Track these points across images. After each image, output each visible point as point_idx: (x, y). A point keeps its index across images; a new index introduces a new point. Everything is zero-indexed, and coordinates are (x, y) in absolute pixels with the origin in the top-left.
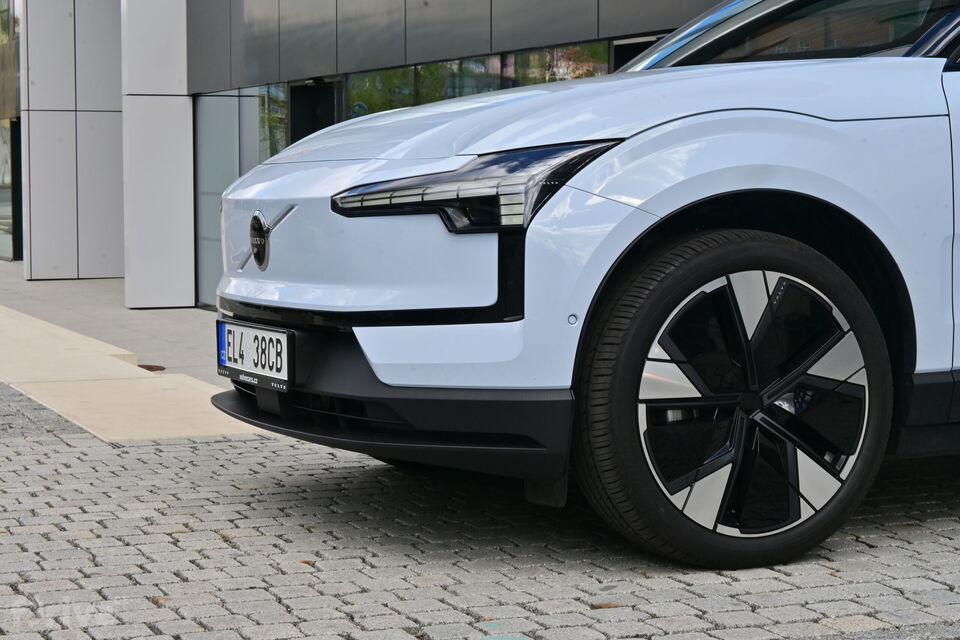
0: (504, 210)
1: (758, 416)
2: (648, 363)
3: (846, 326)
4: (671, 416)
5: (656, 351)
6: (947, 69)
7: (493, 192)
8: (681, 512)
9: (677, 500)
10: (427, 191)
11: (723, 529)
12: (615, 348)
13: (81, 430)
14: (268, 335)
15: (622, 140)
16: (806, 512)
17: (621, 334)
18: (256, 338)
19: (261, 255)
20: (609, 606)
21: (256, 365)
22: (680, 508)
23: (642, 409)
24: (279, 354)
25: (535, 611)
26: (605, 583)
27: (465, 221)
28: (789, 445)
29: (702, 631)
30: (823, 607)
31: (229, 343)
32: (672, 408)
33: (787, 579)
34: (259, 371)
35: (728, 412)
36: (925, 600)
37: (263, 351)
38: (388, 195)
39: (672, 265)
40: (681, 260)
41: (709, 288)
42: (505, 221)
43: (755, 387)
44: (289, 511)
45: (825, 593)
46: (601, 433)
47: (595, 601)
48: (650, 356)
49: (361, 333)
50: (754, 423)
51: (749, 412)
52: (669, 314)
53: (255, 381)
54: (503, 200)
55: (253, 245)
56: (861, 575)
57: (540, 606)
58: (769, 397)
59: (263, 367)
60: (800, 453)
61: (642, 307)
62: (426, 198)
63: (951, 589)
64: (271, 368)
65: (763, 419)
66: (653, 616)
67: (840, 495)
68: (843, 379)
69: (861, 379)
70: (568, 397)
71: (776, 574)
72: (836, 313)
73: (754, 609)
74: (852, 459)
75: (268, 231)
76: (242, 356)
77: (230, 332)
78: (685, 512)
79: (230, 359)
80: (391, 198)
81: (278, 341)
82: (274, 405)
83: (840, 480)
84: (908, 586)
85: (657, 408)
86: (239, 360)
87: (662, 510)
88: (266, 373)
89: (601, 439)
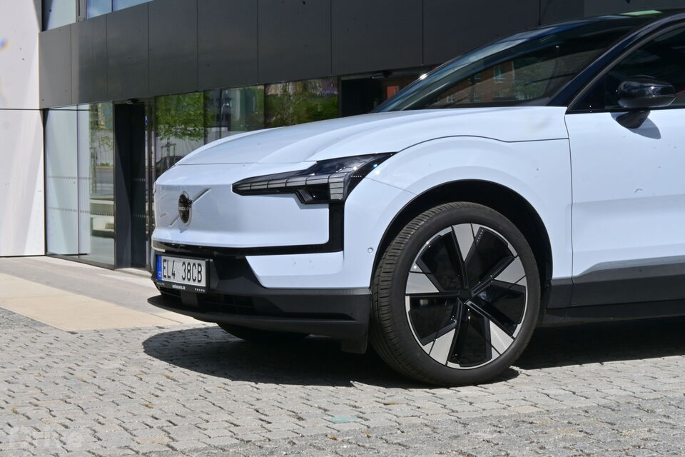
0: (332, 191)
1: (469, 303)
2: (410, 274)
3: (515, 254)
4: (422, 302)
5: (415, 267)
6: (568, 113)
7: (326, 181)
8: (428, 355)
9: (427, 348)
10: (289, 181)
11: (451, 365)
12: (393, 266)
13: (45, 325)
14: (192, 261)
15: (395, 153)
16: (495, 355)
17: (396, 258)
18: (184, 263)
19: (185, 216)
20: (394, 404)
21: (184, 279)
22: (428, 353)
23: (407, 299)
24: (199, 272)
25: (355, 407)
26: (388, 394)
27: (310, 198)
28: (486, 319)
29: (446, 413)
30: (508, 403)
31: (164, 268)
32: (423, 298)
33: (486, 390)
34: (186, 282)
35: (453, 300)
36: (560, 398)
37: (189, 271)
38: (266, 183)
39: (422, 221)
40: (428, 218)
41: (442, 233)
42: (333, 197)
43: (467, 287)
44: (197, 364)
45: (507, 396)
46: (386, 312)
47: (386, 402)
48: (411, 270)
49: (250, 259)
50: (467, 307)
51: (464, 300)
52: (422, 247)
53: (184, 288)
54: (331, 186)
55: (180, 211)
56: (525, 388)
57: (357, 404)
58: (475, 292)
59: (189, 280)
60: (491, 322)
61: (407, 243)
62: (288, 185)
63: (574, 393)
64: (194, 280)
65: (471, 305)
66: (419, 408)
67: (513, 346)
68: (514, 283)
69: (524, 283)
70: (368, 292)
71: (480, 389)
72: (510, 246)
73: (471, 404)
74: (519, 326)
75: (191, 203)
76: (174, 274)
77: (165, 261)
78: (431, 355)
79: (165, 276)
80: (268, 184)
81: (199, 265)
82: (194, 301)
83: (513, 338)
84: (551, 392)
85: (415, 299)
86: (172, 277)
87: (418, 354)
88: (191, 283)
89: (386, 315)
